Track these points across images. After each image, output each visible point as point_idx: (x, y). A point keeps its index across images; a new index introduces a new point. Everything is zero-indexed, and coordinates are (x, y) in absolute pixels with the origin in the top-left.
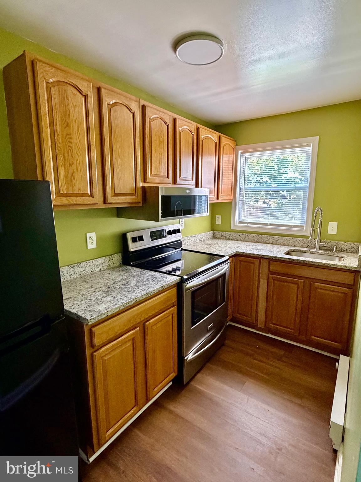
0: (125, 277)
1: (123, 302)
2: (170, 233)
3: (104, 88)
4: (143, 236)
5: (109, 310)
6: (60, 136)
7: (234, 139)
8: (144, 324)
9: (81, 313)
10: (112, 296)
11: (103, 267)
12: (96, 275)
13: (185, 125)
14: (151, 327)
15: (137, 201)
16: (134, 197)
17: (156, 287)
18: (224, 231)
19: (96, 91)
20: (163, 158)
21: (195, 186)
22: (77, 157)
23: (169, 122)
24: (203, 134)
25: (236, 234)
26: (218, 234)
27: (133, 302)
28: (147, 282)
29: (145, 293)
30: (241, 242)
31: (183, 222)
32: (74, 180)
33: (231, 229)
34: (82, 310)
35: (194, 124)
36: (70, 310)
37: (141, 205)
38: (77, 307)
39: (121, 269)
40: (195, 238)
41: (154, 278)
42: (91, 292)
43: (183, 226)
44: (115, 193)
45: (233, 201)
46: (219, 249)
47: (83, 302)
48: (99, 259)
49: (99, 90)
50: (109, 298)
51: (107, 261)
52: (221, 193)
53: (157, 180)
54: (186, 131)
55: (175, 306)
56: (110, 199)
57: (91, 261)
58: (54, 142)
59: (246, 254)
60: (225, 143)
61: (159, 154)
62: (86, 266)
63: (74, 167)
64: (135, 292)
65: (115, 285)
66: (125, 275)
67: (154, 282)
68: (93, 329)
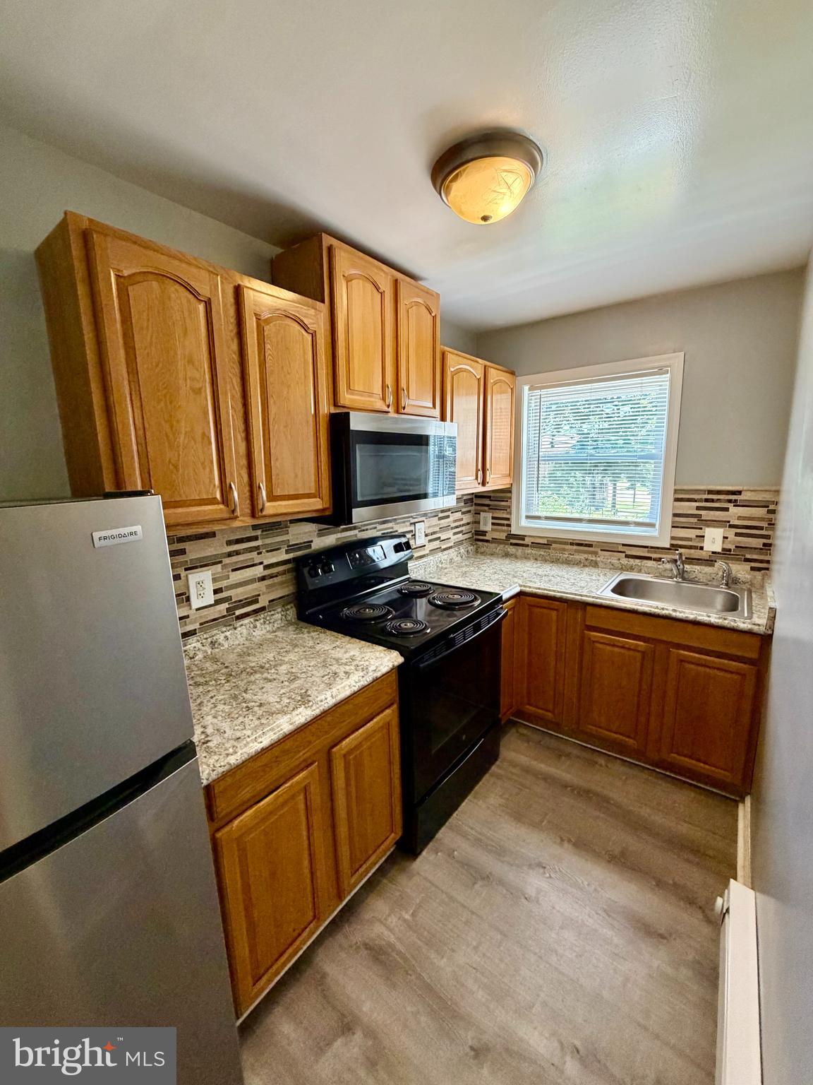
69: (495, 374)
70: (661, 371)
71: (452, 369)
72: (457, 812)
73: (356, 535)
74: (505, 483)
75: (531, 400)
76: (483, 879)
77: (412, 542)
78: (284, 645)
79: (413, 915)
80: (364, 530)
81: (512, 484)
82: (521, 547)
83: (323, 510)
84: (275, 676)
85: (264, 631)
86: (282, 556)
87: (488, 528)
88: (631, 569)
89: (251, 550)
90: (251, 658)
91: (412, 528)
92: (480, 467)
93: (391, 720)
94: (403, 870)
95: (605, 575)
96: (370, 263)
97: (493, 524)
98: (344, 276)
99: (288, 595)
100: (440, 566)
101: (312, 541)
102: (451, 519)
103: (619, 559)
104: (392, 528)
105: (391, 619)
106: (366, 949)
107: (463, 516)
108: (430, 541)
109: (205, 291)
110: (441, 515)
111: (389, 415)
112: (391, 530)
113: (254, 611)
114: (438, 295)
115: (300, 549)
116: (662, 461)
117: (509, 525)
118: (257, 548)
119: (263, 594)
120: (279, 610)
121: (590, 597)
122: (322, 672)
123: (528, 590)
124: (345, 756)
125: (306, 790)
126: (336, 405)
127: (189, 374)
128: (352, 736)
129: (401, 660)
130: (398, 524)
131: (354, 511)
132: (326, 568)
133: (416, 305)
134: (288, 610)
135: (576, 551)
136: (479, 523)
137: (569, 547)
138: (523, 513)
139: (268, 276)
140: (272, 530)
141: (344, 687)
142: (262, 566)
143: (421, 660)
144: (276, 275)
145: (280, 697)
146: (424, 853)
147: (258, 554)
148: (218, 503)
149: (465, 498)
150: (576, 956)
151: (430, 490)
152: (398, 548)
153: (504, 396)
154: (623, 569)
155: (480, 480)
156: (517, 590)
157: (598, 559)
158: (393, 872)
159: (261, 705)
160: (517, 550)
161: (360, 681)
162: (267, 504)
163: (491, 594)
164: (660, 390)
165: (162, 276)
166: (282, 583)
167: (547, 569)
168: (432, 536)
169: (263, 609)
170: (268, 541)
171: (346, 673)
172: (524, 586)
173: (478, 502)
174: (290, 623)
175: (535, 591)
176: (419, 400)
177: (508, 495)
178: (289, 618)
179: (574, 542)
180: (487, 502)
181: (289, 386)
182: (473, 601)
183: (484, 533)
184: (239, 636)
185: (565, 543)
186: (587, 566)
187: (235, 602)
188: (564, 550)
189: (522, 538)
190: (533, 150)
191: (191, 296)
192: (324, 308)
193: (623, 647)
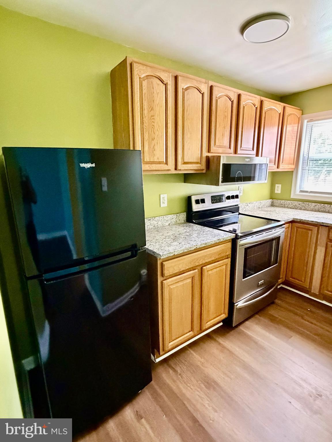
0: (188, 231)
1: (186, 246)
2: (228, 198)
3: (180, 76)
4: (204, 199)
5: (176, 250)
6: (147, 118)
7: (300, 108)
8: (202, 268)
9: (156, 250)
10: (178, 242)
11: (171, 222)
12: (165, 227)
13: (249, 99)
14: (208, 271)
15: (201, 168)
16: (200, 165)
17: (213, 240)
18: (283, 200)
19: (174, 79)
20: (227, 131)
21: (255, 156)
22: (157, 133)
23: (233, 98)
24: (267, 106)
25: (296, 203)
26: (276, 202)
27: (194, 248)
28: (206, 235)
29: (204, 243)
30: (300, 210)
31: (242, 189)
32: (154, 151)
33: (291, 198)
34: (157, 248)
35: (258, 97)
36: (148, 248)
37: (204, 172)
38: (153, 246)
39: (185, 225)
40: (253, 205)
41: (212, 233)
42: (162, 238)
43: (242, 193)
44: (184, 162)
45: (295, 171)
46: (276, 215)
47: (157, 244)
48: (169, 215)
49: (176, 78)
50: (175, 243)
51: (175, 218)
52: (282, 162)
53: (220, 150)
54: (249, 104)
55: (229, 258)
56: (180, 166)
57: (163, 216)
58: (142, 123)
59: (304, 221)
60: (289, 113)
61: (223, 127)
62: (159, 220)
63: (155, 141)
64: (196, 241)
65: (180, 235)
66: (188, 229)
67: (212, 236)
68: (164, 263)
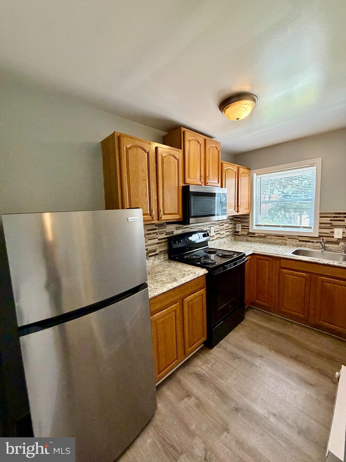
69: (242, 170)
70: (312, 165)
71: (225, 169)
72: (227, 336)
73: (189, 230)
74: (247, 212)
75: (257, 179)
76: (238, 358)
77: (209, 234)
78: (166, 266)
79: (212, 366)
80: (192, 229)
81: (249, 212)
82: (253, 238)
83: (180, 219)
84: (164, 274)
85: (158, 262)
86: (164, 236)
87: (240, 230)
88: (301, 246)
89: (154, 233)
90: (155, 269)
91: (209, 229)
92: (236, 205)
93: (203, 294)
94: (207, 352)
95: (290, 248)
96: (197, 135)
97: (242, 228)
98: (188, 140)
99: (166, 250)
100: (220, 244)
101: (174, 232)
102: (224, 226)
103: (296, 242)
104: (202, 228)
105: (202, 259)
106: (194, 374)
107: (229, 225)
108: (216, 234)
109: (147, 150)
110: (220, 224)
111: (202, 186)
112: (202, 229)
113: (155, 254)
114: (220, 143)
115: (170, 234)
116: (314, 201)
117: (248, 229)
118: (156, 233)
119: (158, 249)
120: (163, 255)
121: (282, 255)
122: (180, 274)
123: (256, 253)
124: (188, 302)
125: (175, 311)
126: (184, 183)
127: (142, 175)
128: (190, 296)
129: (207, 272)
130: (204, 227)
131: (191, 219)
132: (179, 241)
133: (212, 147)
134: (166, 255)
135: (277, 239)
136: (236, 228)
137: (274, 237)
138: (254, 224)
139: (162, 142)
140: (161, 227)
141: (188, 278)
142: (157, 239)
143: (214, 273)
144: (165, 141)
145: (167, 279)
146: (215, 348)
147: (157, 235)
148: (148, 215)
149: (230, 218)
150: (275, 387)
151: (216, 213)
152: (204, 236)
153: (246, 178)
154: (298, 246)
155: (236, 210)
156: (252, 252)
157: (287, 242)
158: (204, 352)
159: (161, 281)
160: (252, 239)
161: (193, 277)
162: (163, 216)
163: (241, 253)
164: (312, 173)
165: (137, 147)
166: (164, 246)
167: (264, 246)
168: (216, 232)
169: (157, 254)
170: (160, 230)
171: (188, 274)
172: (255, 251)
173: (236, 219)
174: (166, 260)
175: (259, 253)
176: (213, 181)
177: (248, 217)
178: (166, 258)
179: (276, 235)
180: (239, 220)
181: (170, 177)
182: (233, 255)
183: (238, 232)
184: (150, 263)
185: (273, 236)
186: (282, 245)
187: (149, 251)
188: (272, 238)
189: (254, 234)
190: (255, 97)
191: (144, 151)
192: (181, 151)
193: (297, 276)
